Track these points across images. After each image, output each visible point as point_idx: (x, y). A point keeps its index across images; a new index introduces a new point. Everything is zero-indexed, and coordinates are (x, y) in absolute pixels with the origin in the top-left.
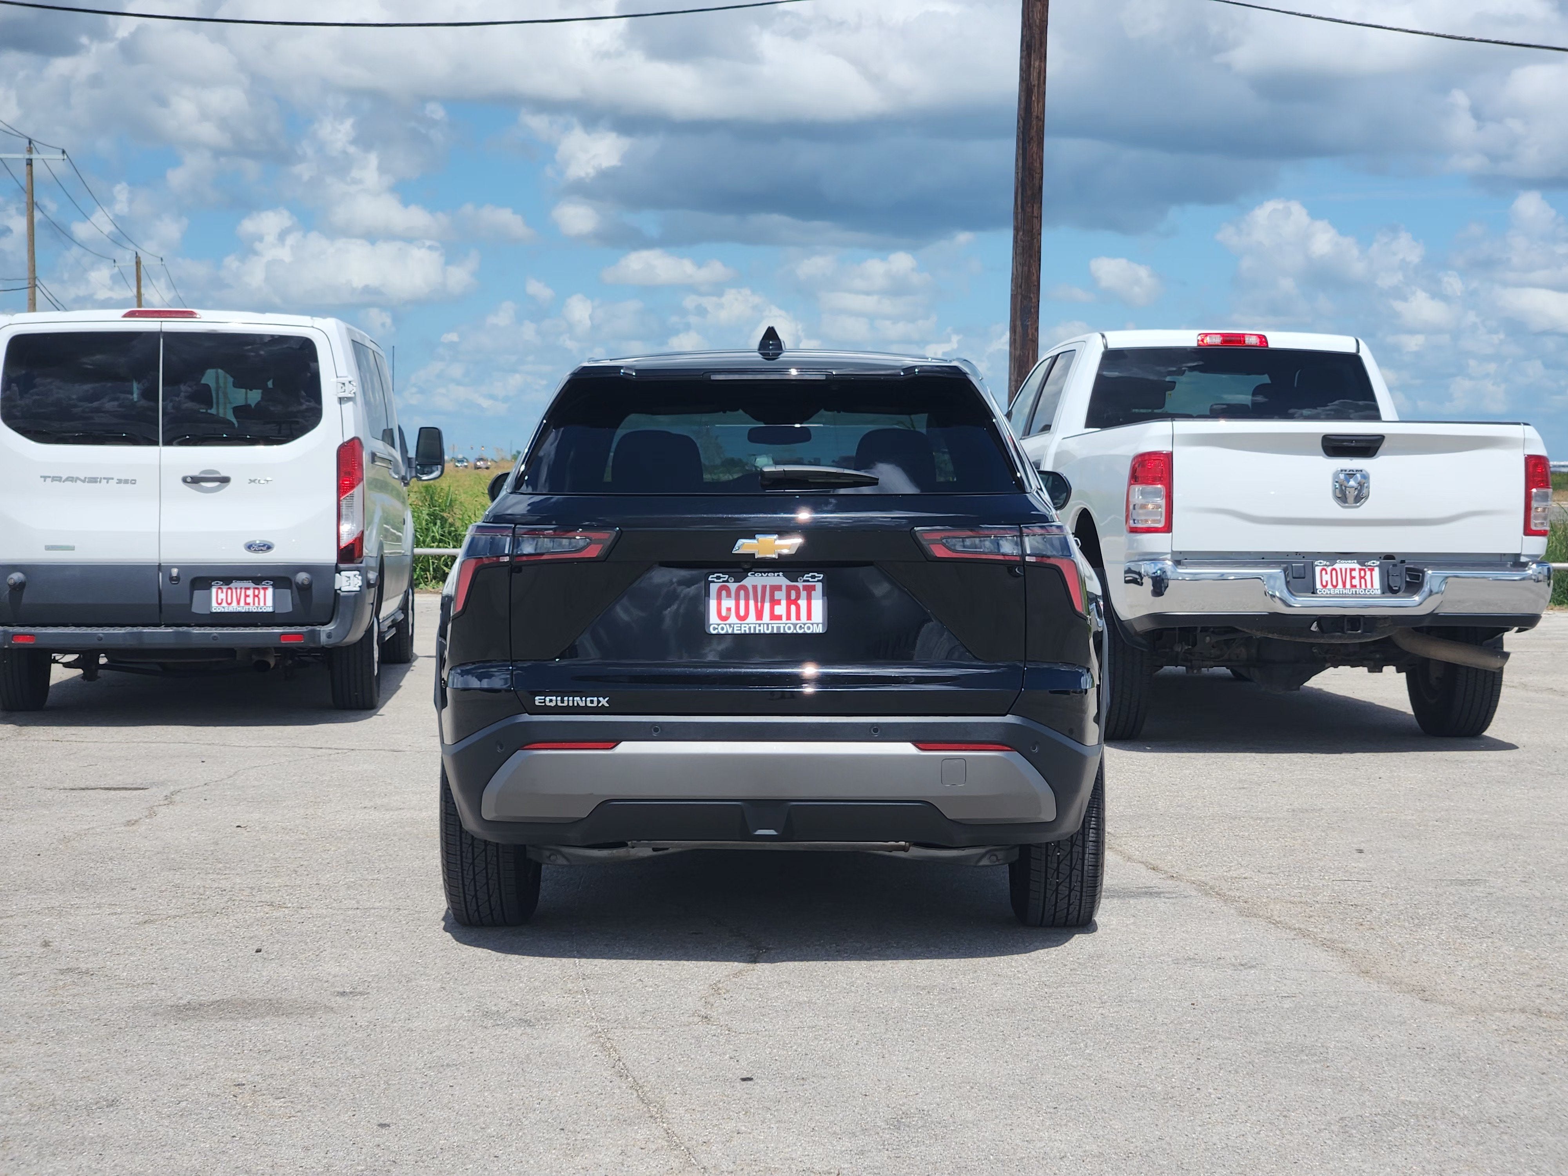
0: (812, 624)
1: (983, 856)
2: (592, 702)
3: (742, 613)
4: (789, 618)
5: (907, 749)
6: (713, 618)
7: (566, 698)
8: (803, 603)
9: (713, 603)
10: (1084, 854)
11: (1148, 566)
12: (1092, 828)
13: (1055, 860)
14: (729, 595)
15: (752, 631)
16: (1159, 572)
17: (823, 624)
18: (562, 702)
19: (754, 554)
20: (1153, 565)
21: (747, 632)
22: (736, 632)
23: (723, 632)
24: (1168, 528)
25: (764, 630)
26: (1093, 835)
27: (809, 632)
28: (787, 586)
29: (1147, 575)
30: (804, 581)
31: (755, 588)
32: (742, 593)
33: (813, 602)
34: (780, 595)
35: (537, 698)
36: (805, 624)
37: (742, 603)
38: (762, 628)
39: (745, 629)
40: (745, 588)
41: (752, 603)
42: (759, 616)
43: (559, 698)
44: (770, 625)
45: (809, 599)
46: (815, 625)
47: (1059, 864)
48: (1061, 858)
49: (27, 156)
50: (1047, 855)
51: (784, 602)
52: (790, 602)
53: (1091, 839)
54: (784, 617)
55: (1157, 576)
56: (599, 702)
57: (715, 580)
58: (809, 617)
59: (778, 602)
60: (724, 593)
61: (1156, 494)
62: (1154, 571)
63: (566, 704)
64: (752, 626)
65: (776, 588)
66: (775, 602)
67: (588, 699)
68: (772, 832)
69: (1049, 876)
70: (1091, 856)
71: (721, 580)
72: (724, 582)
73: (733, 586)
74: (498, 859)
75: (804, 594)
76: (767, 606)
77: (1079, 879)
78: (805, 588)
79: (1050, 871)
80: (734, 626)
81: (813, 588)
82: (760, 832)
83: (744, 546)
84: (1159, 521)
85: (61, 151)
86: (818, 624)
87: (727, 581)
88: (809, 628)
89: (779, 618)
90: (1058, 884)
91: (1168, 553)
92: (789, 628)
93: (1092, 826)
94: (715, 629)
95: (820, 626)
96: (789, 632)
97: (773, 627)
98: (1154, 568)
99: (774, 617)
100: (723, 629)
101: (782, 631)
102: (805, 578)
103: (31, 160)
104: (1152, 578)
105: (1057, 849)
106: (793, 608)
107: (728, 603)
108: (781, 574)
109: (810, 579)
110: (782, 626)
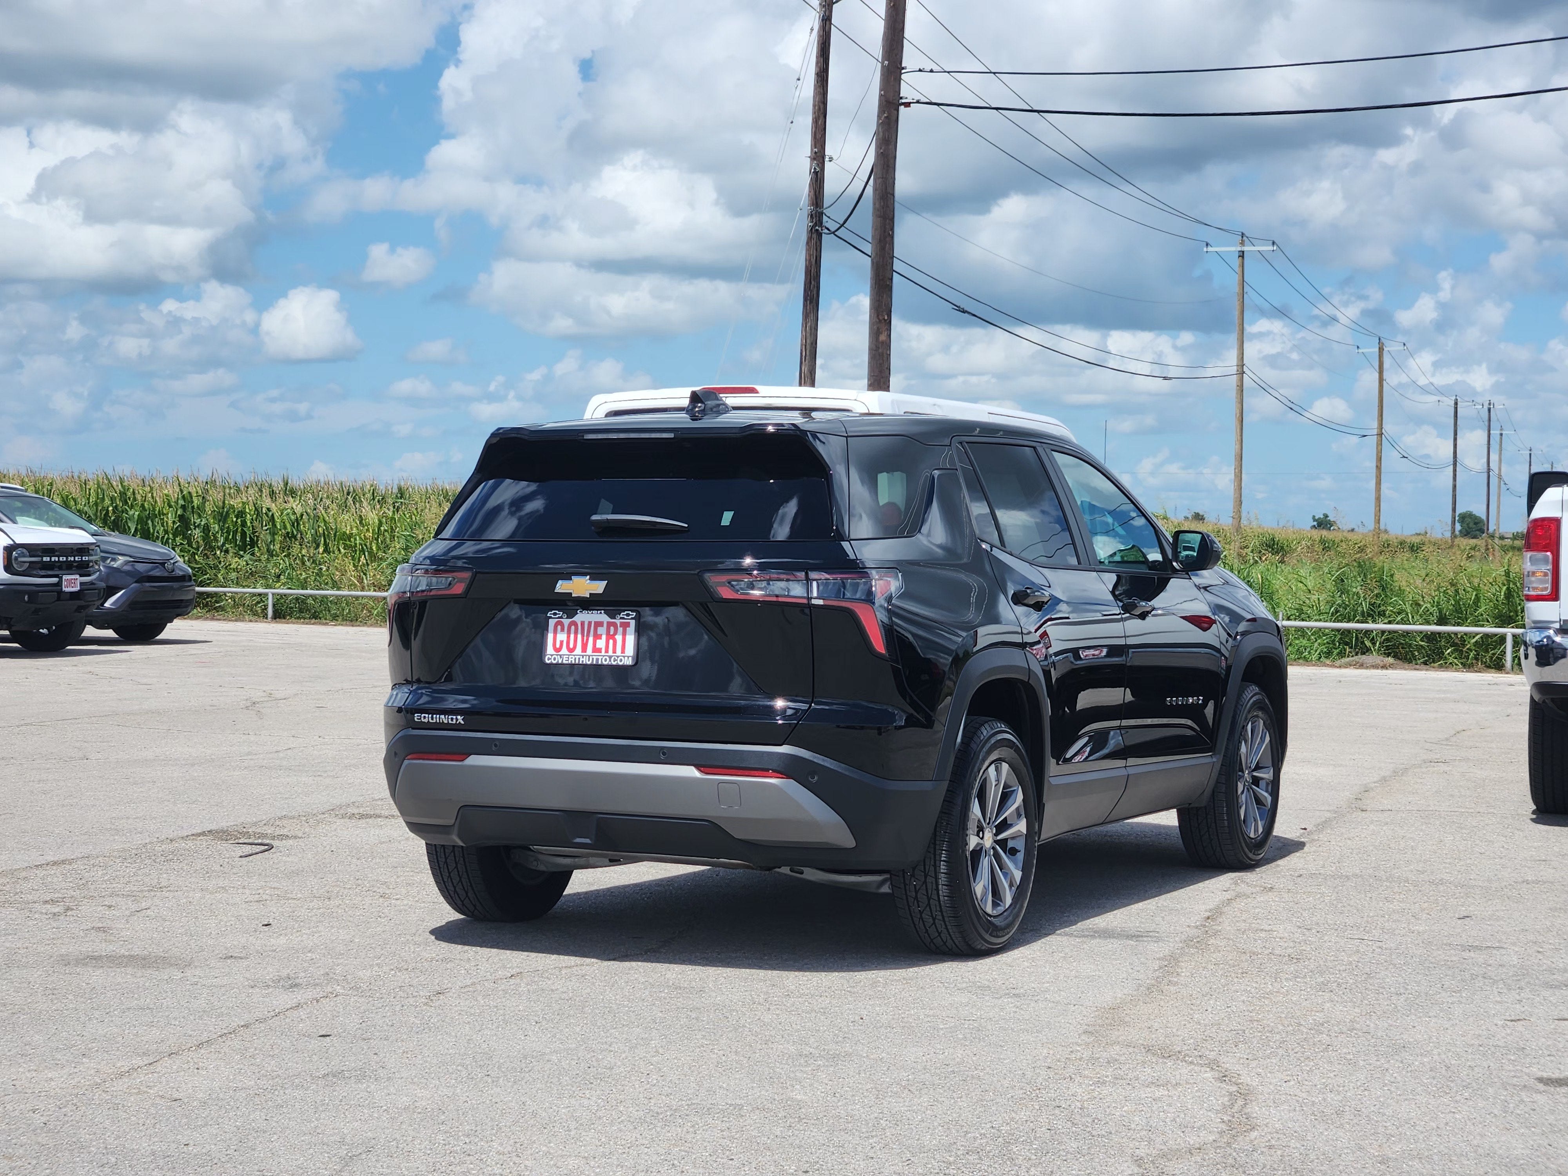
0: (624, 657)
1: (883, 883)
2: (452, 719)
3: (571, 646)
4: (607, 651)
5: (691, 772)
6: (550, 650)
7: (435, 716)
8: (619, 638)
9: (550, 636)
10: (937, 885)
11: (1533, 634)
12: (943, 861)
13: (912, 888)
14: (562, 630)
15: (577, 662)
16: (1545, 640)
17: (633, 657)
18: (432, 719)
19: (571, 594)
20: (1538, 633)
21: (573, 662)
22: (564, 662)
23: (554, 662)
24: (1554, 596)
25: (586, 661)
26: (944, 867)
27: (621, 663)
28: (608, 623)
29: (1532, 644)
30: (621, 618)
31: (583, 623)
32: (573, 627)
33: (628, 637)
34: (602, 630)
35: (416, 715)
36: (618, 657)
37: (572, 636)
38: (584, 659)
39: (572, 660)
40: (575, 624)
41: (579, 636)
42: (584, 649)
43: (430, 716)
44: (591, 658)
45: (624, 634)
46: (626, 658)
47: (916, 892)
48: (918, 888)
49: (1239, 249)
50: (905, 885)
51: (604, 637)
52: (610, 637)
53: (942, 871)
54: (603, 650)
55: (1543, 646)
56: (457, 720)
57: (553, 616)
58: (623, 651)
59: (600, 637)
60: (559, 627)
61: (1546, 560)
62: (1539, 639)
63: (434, 721)
64: (577, 657)
65: (599, 624)
66: (597, 637)
67: (450, 717)
68: (588, 841)
69: (911, 904)
70: (945, 887)
71: (557, 616)
72: (559, 618)
73: (566, 622)
74: (464, 860)
75: (620, 630)
76: (591, 639)
77: (938, 909)
78: (622, 624)
79: (911, 900)
80: (565, 657)
81: (628, 625)
82: (578, 840)
83: (562, 587)
84: (1546, 589)
85: (1271, 242)
86: (628, 657)
87: (561, 617)
88: (621, 660)
89: (599, 650)
90: (921, 913)
91: (1556, 622)
92: (606, 660)
93: (943, 859)
94: (549, 659)
95: (630, 658)
96: (605, 663)
97: (593, 659)
98: (1540, 636)
99: (596, 650)
100: (555, 659)
101: (600, 663)
102: (621, 616)
103: (1243, 252)
104: (1536, 647)
105: (913, 879)
106: (611, 642)
107: (562, 637)
108: (603, 611)
109: (625, 617)
110: (600, 658)
